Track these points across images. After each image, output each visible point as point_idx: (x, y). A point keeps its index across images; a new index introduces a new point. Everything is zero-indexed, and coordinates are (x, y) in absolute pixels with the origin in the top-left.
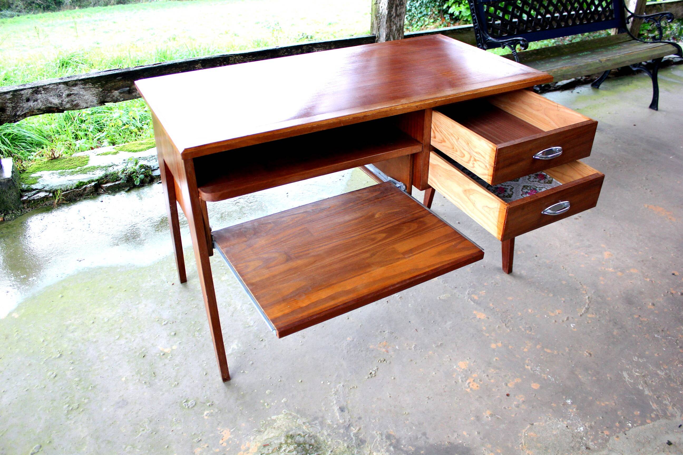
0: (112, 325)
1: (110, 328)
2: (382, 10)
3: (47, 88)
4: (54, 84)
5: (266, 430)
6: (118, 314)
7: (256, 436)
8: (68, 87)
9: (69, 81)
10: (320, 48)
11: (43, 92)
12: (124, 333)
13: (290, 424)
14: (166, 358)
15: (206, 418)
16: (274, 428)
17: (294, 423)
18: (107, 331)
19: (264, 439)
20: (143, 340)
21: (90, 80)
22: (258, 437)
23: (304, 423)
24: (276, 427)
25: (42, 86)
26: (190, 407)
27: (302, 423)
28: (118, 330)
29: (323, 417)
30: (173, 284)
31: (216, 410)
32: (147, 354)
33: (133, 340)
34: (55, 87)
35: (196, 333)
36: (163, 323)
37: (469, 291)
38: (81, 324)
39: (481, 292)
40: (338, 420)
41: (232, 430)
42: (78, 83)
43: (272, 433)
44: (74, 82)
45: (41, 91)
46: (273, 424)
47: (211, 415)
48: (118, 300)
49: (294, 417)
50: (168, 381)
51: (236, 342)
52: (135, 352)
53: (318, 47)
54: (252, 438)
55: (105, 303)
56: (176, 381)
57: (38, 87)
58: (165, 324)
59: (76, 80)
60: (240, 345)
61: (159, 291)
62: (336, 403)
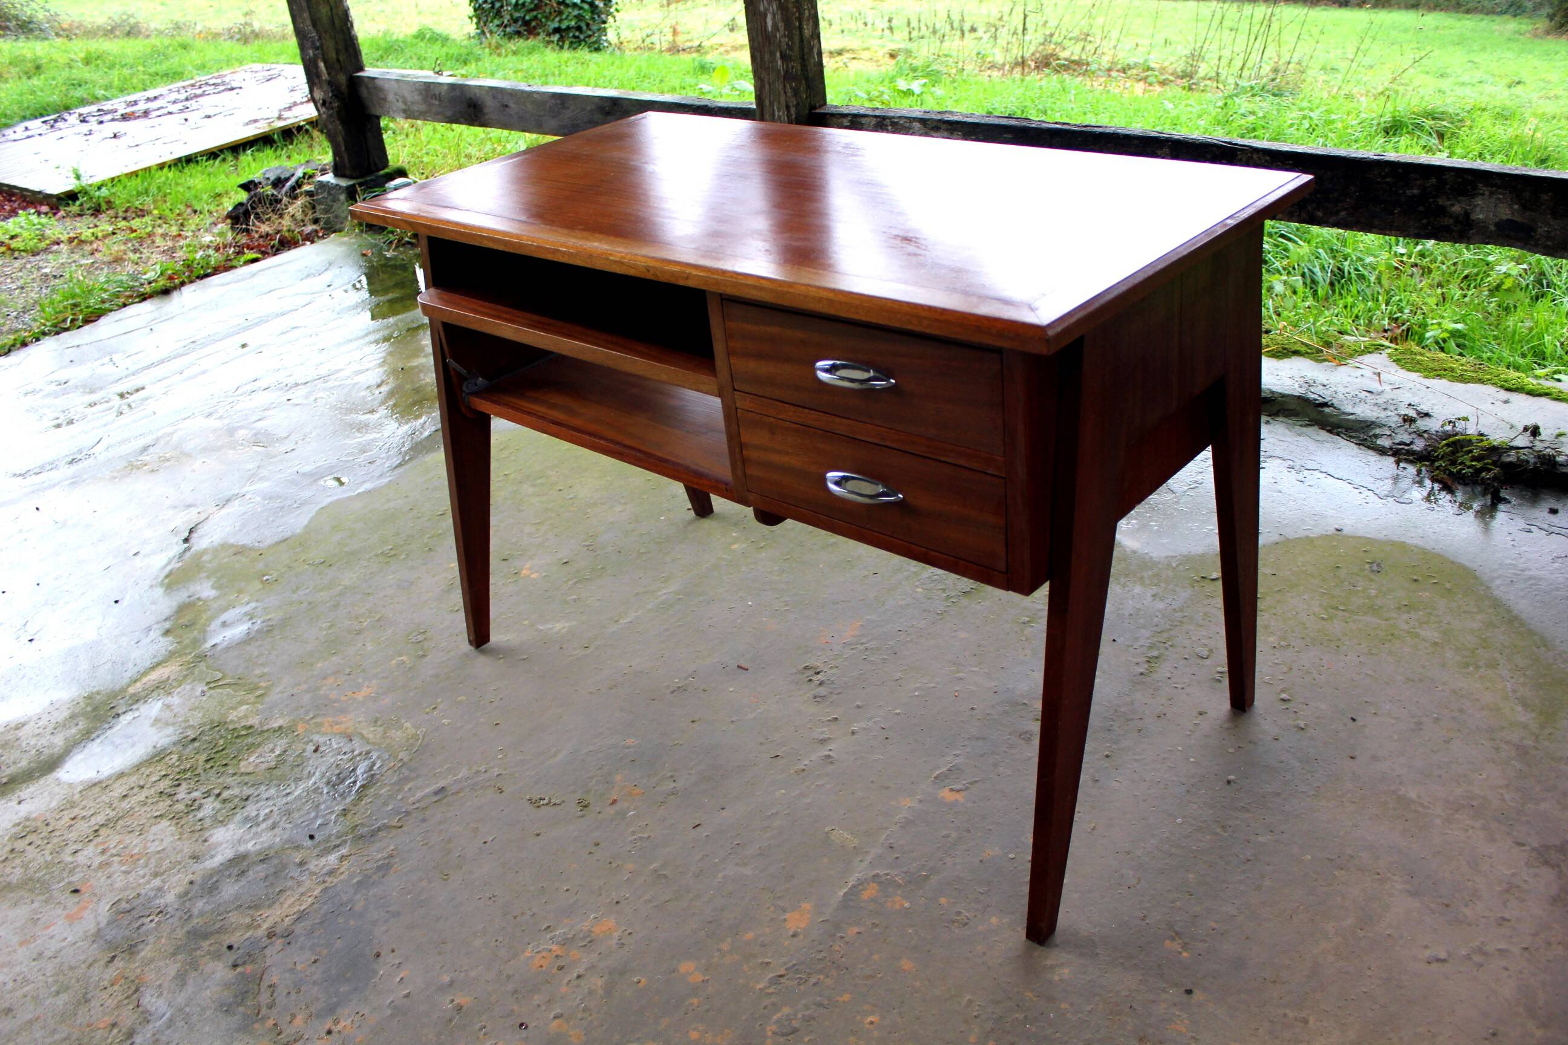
0: (562, 506)
3: (897, 123)
4: (907, 118)
8: (926, 130)
9: (929, 120)
10: (1499, 187)
11: (890, 128)
14: (509, 578)
15: (394, 661)
16: (385, 733)
17: (399, 750)
19: (360, 731)
20: (541, 543)
21: (959, 126)
22: (365, 724)
23: (401, 760)
24: (388, 734)
25: (890, 118)
26: (411, 640)
29: (418, 776)
31: (410, 666)
32: (511, 560)
34: (907, 125)
35: (575, 580)
36: (587, 543)
37: (887, 874)
39: (898, 898)
40: (414, 795)
41: (372, 695)
42: (944, 126)
43: (375, 735)
44: (935, 124)
45: (887, 126)
46: (394, 729)
47: (400, 664)
49: (412, 745)
53: (1492, 186)
54: (361, 719)
57: (884, 118)
58: (584, 545)
59: (940, 121)
60: (563, 630)
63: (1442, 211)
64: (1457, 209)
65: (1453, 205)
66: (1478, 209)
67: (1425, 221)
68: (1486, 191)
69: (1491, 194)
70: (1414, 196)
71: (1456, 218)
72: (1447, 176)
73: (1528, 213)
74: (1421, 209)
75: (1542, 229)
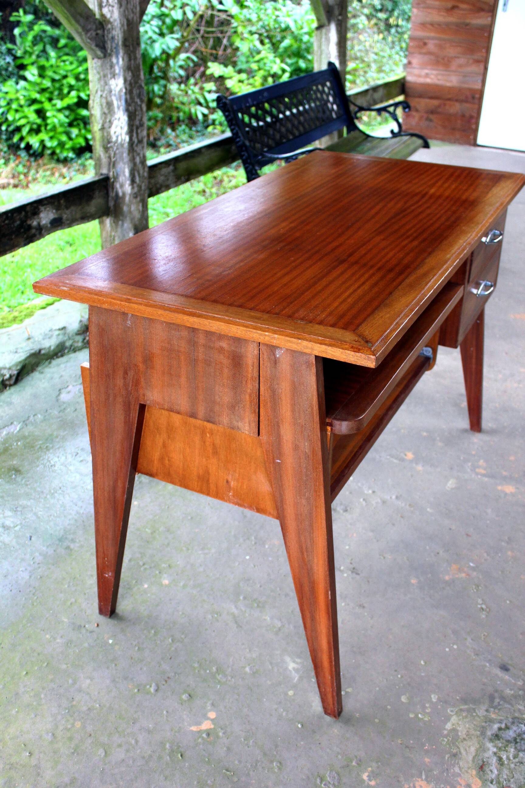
0: (71, 739)
1: (72, 746)
2: (117, 137)
5: (459, 748)
6: (59, 717)
7: (458, 763)
12: (104, 739)
13: (475, 723)
14: (218, 737)
15: (373, 783)
16: (464, 739)
17: (477, 718)
18: (73, 753)
19: (471, 762)
20: (149, 732)
22: (461, 763)
23: (487, 711)
24: (465, 736)
26: (336, 784)
27: (485, 713)
28: (89, 741)
29: (496, 691)
30: (98, 625)
31: (374, 764)
32: (182, 750)
33: (133, 742)
35: (219, 677)
36: (152, 690)
37: (469, 467)
38: (10, 769)
39: (480, 464)
40: (515, 684)
41: (424, 777)
43: (469, 747)
46: (457, 735)
47: (373, 775)
48: (32, 694)
49: (468, 711)
50: (260, 769)
51: (288, 659)
52: (160, 758)
54: (457, 770)
55: (14, 712)
56: (272, 762)
58: (156, 691)
60: (298, 660)
61: (86, 645)
62: (490, 665)
63: (30, 227)
64: (35, 223)
65: (33, 222)
66: (42, 219)
67: (25, 236)
68: (42, 208)
69: (45, 209)
70: (18, 225)
71: (37, 229)
72: (28, 208)
73: (59, 212)
74: (22, 230)
75: (65, 217)
